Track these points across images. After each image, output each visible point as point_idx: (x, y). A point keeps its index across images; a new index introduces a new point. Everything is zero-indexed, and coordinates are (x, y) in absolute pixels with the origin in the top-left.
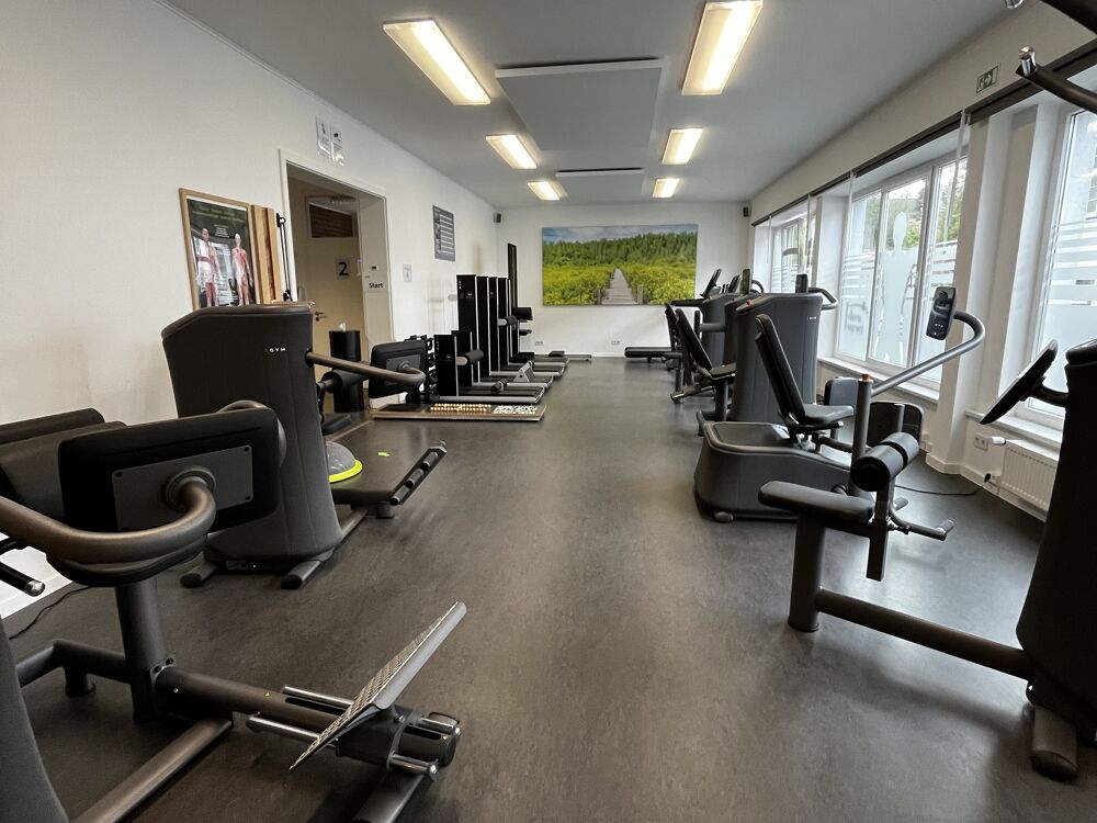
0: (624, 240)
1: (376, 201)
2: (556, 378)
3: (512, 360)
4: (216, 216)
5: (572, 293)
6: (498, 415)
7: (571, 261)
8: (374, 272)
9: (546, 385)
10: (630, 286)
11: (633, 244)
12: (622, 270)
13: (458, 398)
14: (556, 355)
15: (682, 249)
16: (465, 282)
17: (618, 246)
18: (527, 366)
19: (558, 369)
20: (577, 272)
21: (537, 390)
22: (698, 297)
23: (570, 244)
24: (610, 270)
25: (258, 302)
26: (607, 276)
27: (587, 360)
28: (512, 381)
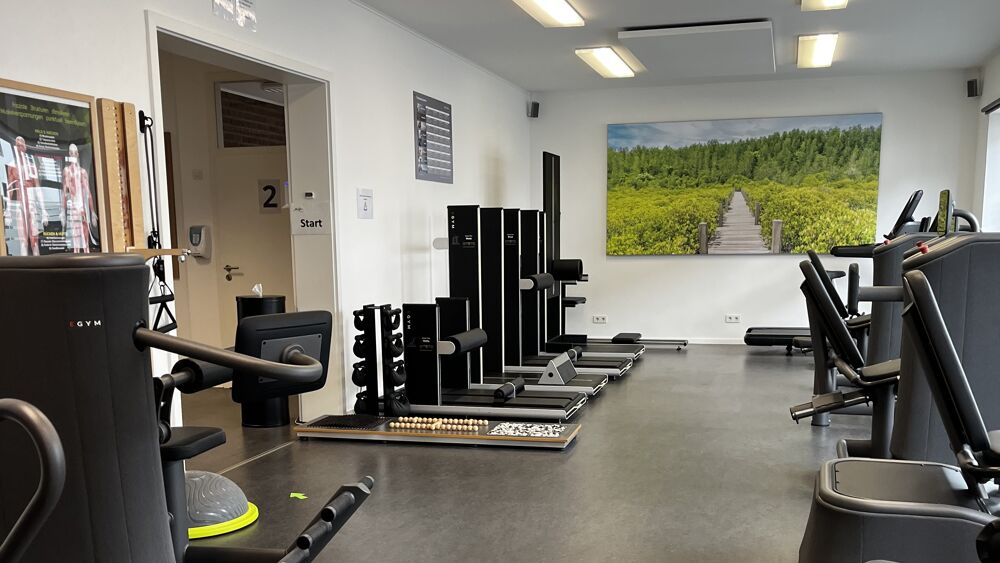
0: (748, 142)
1: (315, 88)
2: (611, 378)
3: (546, 348)
4: (39, 117)
5: (656, 234)
6: (498, 438)
7: (656, 181)
8: (308, 201)
9: (591, 390)
10: (758, 221)
11: (765, 147)
12: (746, 196)
13: (439, 408)
14: (626, 341)
15: (854, 155)
16: (461, 217)
17: (740, 153)
18: (564, 357)
19: (622, 363)
20: (665, 199)
21: (572, 399)
22: (880, 239)
23: (655, 152)
24: (724, 193)
25: (105, 249)
26: (717, 205)
27: (679, 348)
28: (536, 383)
